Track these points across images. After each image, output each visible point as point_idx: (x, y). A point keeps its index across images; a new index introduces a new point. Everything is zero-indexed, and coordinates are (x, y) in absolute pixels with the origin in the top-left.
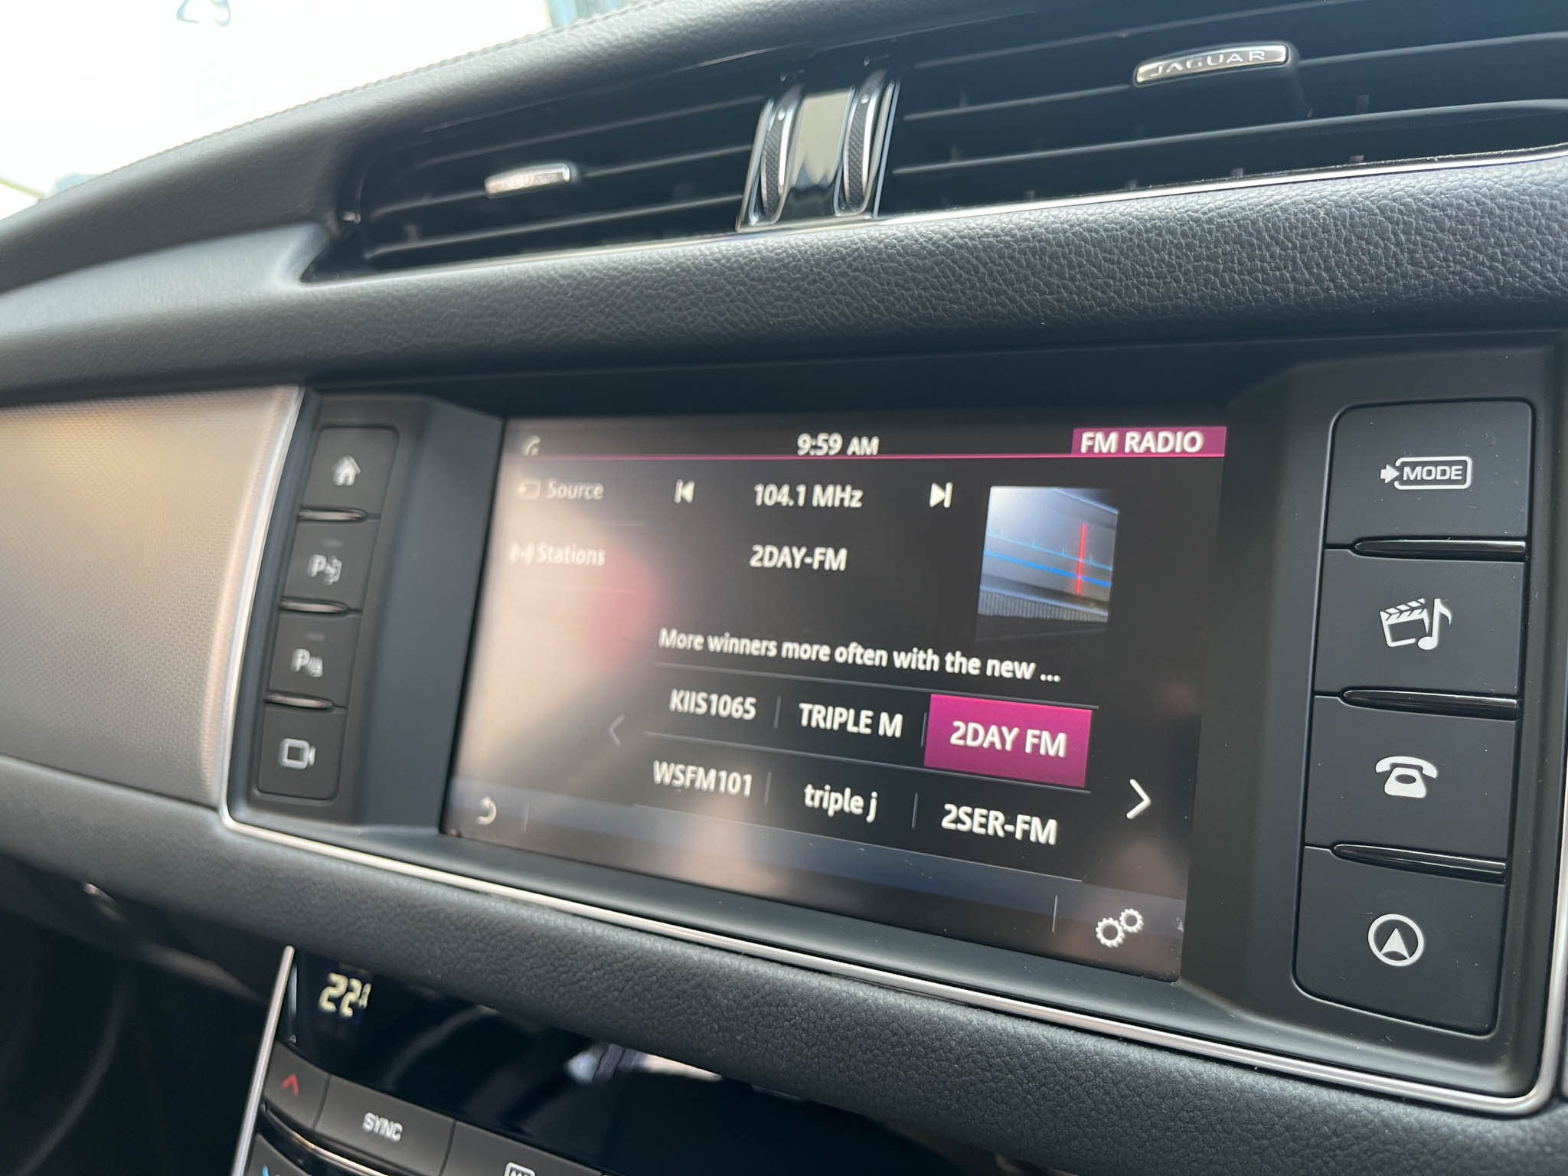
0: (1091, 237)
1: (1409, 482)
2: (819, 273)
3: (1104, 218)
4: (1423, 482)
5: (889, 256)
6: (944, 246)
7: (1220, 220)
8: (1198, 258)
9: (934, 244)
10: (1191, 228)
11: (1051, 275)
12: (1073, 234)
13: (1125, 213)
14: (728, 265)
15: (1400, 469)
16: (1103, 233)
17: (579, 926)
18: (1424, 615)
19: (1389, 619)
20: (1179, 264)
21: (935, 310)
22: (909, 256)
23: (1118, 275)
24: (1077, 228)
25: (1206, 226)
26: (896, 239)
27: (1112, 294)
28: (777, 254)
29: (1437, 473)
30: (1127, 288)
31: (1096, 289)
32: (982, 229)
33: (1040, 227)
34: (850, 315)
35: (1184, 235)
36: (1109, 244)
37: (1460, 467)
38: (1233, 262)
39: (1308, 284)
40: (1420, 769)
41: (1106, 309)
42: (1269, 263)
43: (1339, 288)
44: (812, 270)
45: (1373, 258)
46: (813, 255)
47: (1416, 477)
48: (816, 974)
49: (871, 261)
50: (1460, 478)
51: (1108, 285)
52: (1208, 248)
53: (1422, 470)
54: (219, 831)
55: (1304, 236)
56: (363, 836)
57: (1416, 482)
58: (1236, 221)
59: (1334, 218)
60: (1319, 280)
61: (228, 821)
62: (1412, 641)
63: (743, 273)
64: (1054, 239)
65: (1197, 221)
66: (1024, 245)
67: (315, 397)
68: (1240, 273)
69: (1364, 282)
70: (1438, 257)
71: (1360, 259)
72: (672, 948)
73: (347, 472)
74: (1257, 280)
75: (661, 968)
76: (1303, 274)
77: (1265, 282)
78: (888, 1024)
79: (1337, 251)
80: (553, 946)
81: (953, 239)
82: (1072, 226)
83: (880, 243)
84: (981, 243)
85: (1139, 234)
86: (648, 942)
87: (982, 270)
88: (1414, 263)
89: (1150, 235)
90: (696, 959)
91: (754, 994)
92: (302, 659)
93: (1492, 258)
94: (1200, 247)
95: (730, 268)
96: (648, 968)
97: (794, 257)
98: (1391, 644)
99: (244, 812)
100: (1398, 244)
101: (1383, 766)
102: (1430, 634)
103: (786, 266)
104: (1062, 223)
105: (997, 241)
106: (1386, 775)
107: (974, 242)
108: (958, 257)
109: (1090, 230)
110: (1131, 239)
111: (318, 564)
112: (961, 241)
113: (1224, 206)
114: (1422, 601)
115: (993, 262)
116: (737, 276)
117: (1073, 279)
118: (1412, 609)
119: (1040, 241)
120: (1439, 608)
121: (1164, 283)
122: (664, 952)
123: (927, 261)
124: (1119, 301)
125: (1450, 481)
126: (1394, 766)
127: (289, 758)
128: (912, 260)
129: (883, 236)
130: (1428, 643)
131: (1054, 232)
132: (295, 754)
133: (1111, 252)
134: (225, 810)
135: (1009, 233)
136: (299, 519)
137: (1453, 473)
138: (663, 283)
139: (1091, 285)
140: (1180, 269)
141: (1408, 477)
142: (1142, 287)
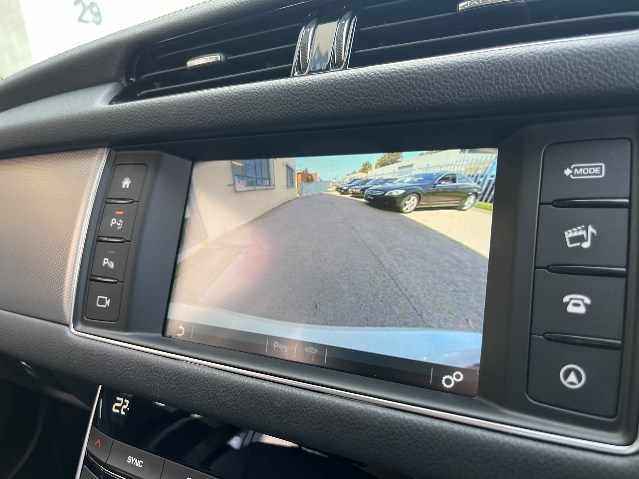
0: (437, 71)
1: (577, 175)
2: (322, 91)
3: (443, 63)
4: (583, 175)
5: (351, 82)
6: (374, 77)
7: (493, 62)
8: (484, 78)
9: (370, 77)
10: (481, 66)
11: (420, 89)
12: (430, 70)
13: (452, 60)
14: (284, 89)
15: (573, 170)
16: (443, 69)
17: (217, 373)
18: (584, 233)
19: (569, 234)
20: (476, 82)
21: (371, 105)
22: (359, 82)
23: (449, 88)
24: (431, 68)
25: (487, 65)
26: (354, 75)
27: (446, 96)
28: (304, 84)
29: (589, 171)
30: (453, 93)
31: (439, 94)
32: (390, 70)
33: (415, 68)
34: (335, 108)
35: (478, 69)
36: (445, 74)
37: (599, 168)
38: (499, 80)
39: (532, 88)
40: (583, 300)
41: (444, 102)
42: (515, 80)
43: (545, 89)
44: (318, 90)
45: (560, 75)
46: (319, 83)
47: (580, 173)
48: (318, 393)
49: (344, 85)
50: (599, 173)
51: (445, 92)
52: (488, 74)
53: (582, 170)
54: (70, 335)
55: (530, 67)
56: (129, 337)
57: (580, 175)
58: (501, 62)
59: (543, 59)
60: (537, 86)
61: (73, 330)
62: (578, 244)
63: (290, 92)
64: (421, 73)
65: (483, 62)
66: (408, 76)
67: (114, 152)
68: (502, 85)
69: (556, 86)
70: (588, 75)
71: (555, 76)
72: (257, 382)
73: (126, 183)
74: (509, 87)
75: (252, 391)
76: (530, 84)
77: (513, 88)
78: (349, 415)
79: (544, 73)
80: (206, 382)
81: (378, 74)
82: (429, 67)
83: (347, 77)
84: (390, 75)
85: (458, 69)
86: (247, 380)
87: (391, 87)
88: (579, 78)
89: (463, 69)
90: (267, 387)
91: (291, 402)
92: (106, 261)
93: (612, 75)
94: (485, 74)
95: (284, 90)
96: (246, 391)
97: (311, 84)
98: (569, 245)
99: (80, 327)
100: (571, 69)
101: (566, 299)
102: (587, 240)
103: (307, 89)
104: (425, 66)
105: (397, 75)
106: (567, 304)
107: (387, 75)
108: (380, 82)
109: (437, 68)
110: (455, 72)
111: (114, 222)
112: (382, 75)
113: (495, 56)
114: (583, 226)
115: (396, 84)
116: (287, 93)
117: (430, 90)
118: (578, 230)
119: (415, 74)
120: (591, 229)
121: (469, 90)
122: (253, 384)
123: (367, 84)
124: (450, 99)
125: (595, 174)
126: (571, 299)
127: (99, 304)
128: (361, 84)
129: (349, 74)
130: (586, 245)
131: (422, 70)
132: (102, 302)
133: (446, 77)
134: (72, 326)
135: (402, 71)
136: (106, 203)
137: (596, 170)
138: (256, 97)
139: (438, 92)
140: (476, 84)
141: (576, 173)
142: (460, 92)
